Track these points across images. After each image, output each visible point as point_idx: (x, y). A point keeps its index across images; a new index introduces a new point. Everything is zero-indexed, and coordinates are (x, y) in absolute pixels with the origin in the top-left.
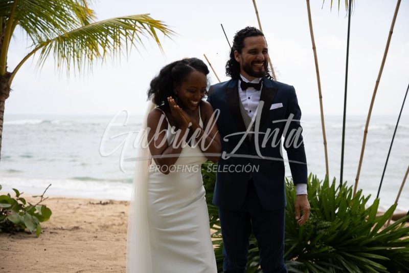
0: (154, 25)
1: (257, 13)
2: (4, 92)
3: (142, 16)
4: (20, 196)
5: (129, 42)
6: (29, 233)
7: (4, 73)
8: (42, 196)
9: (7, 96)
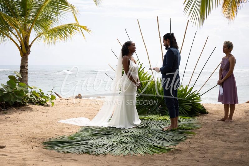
1: (139, 25)
2: (28, 52)
4: (41, 92)
6: (47, 105)
8: (51, 92)
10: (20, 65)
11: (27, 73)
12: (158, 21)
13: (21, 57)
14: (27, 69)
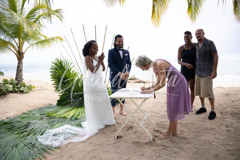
0: (61, 39)
3: (58, 37)
5: (55, 43)
7: (21, 52)
8: (29, 83)
9: (23, 58)
10: (17, 66)
11: (21, 71)
12: (84, 28)
13: (18, 61)
14: (22, 68)
